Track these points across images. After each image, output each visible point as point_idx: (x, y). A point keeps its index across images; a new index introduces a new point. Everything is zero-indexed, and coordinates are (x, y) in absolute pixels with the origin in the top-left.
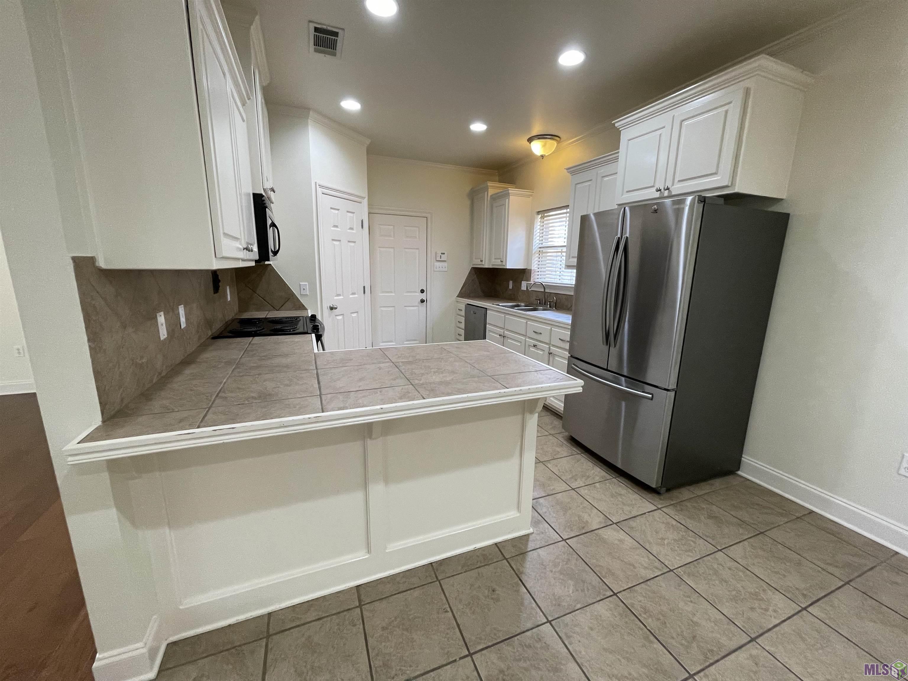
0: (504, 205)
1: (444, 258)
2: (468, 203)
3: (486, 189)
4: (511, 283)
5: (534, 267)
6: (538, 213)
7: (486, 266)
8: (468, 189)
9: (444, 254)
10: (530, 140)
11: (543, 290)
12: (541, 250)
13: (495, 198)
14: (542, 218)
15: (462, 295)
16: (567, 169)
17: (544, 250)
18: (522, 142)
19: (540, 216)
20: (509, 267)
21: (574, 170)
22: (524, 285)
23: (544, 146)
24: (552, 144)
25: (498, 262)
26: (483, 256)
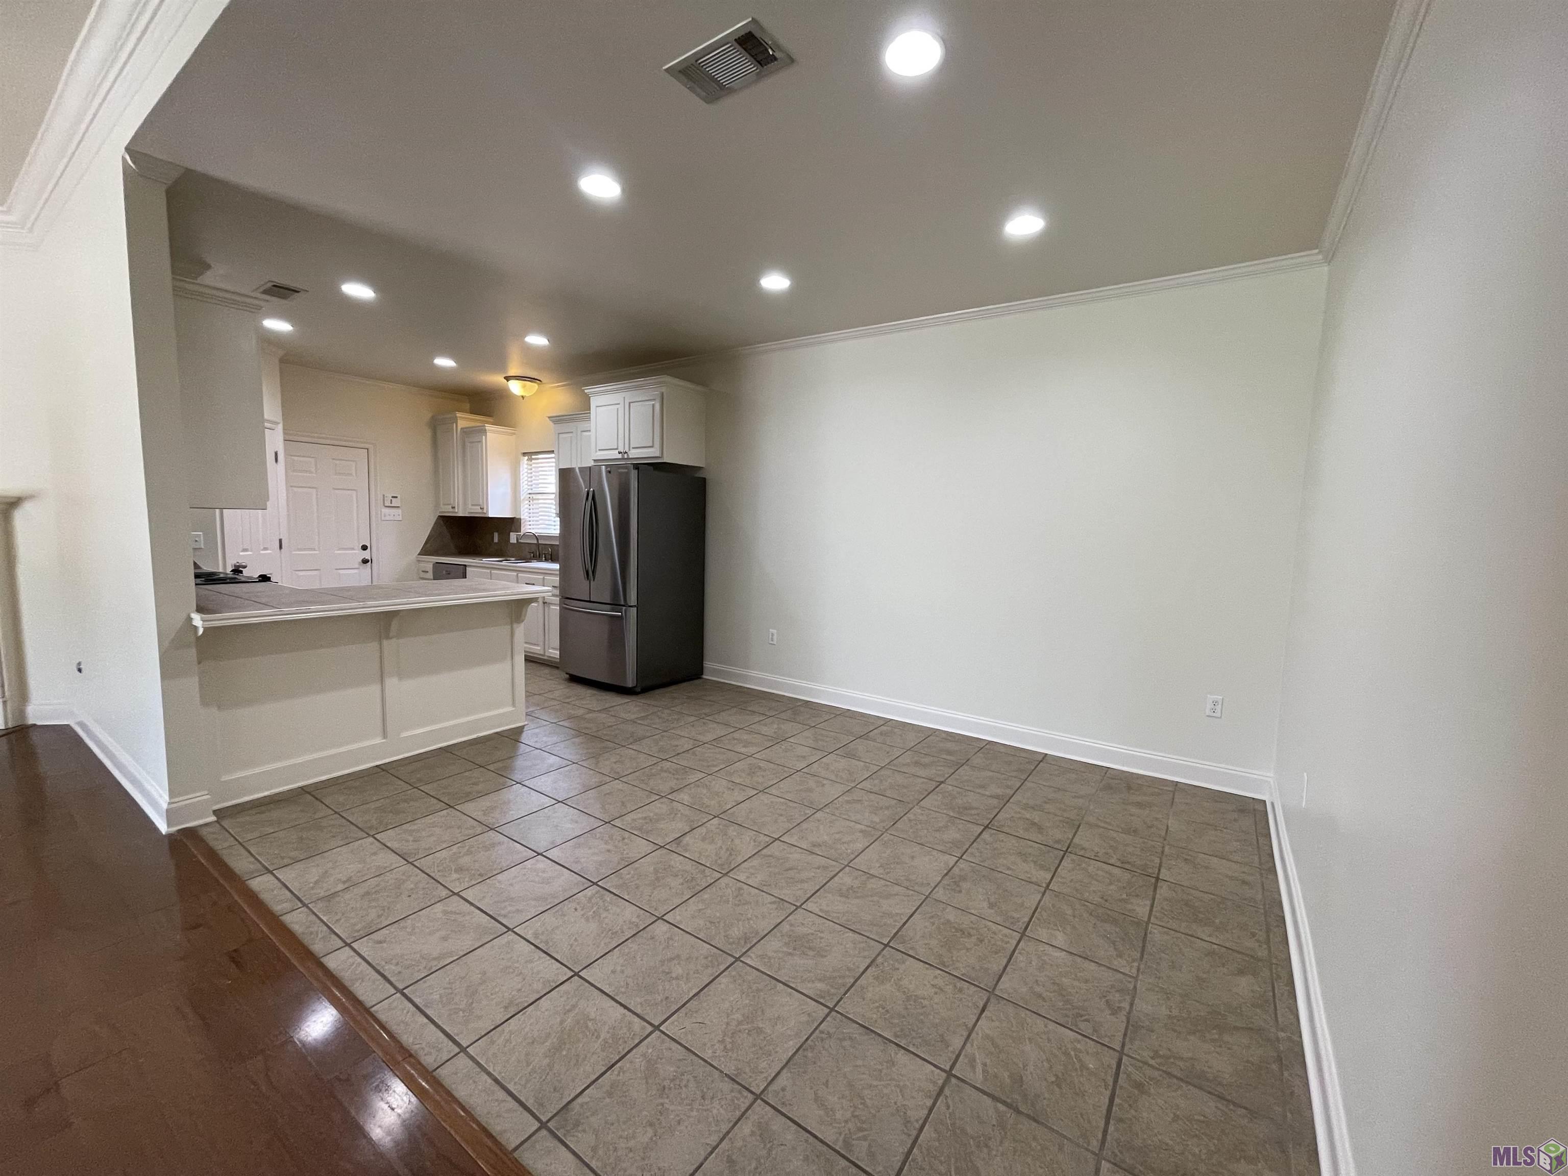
0: (480, 442)
1: (395, 503)
2: (428, 434)
3: (455, 420)
4: (496, 535)
5: (524, 516)
6: (524, 454)
7: (461, 514)
8: (427, 415)
9: (396, 497)
10: (508, 378)
11: (536, 542)
12: (531, 496)
13: (466, 432)
14: (530, 459)
15: (425, 551)
16: (549, 417)
17: (535, 496)
18: (497, 379)
19: (526, 458)
20: (491, 515)
21: (557, 420)
22: (513, 538)
23: (524, 387)
24: (535, 386)
25: (477, 509)
26: (454, 501)
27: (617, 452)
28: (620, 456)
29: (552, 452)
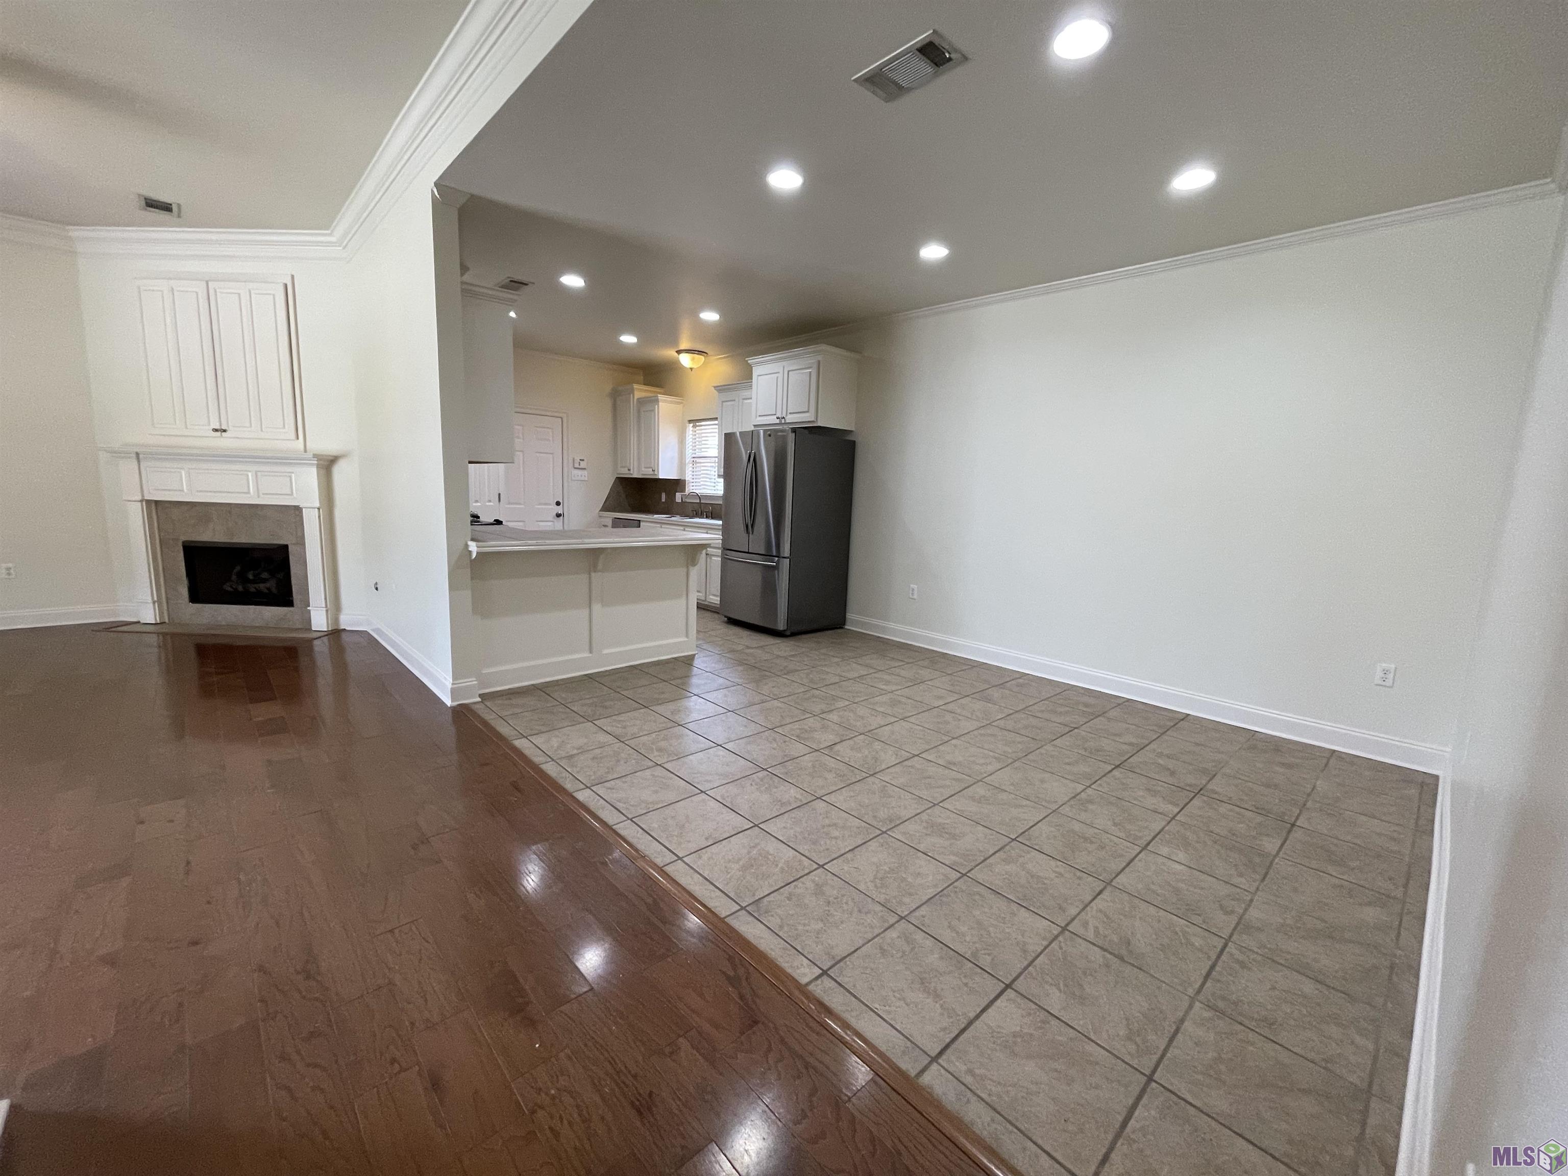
0: (653, 410)
1: (583, 465)
2: (608, 403)
3: (632, 391)
4: (664, 496)
5: (688, 477)
6: (690, 421)
7: (636, 475)
8: (608, 388)
9: (583, 460)
10: (679, 352)
11: (698, 501)
12: (695, 460)
13: (641, 402)
14: (694, 426)
15: (605, 508)
16: (715, 387)
17: (698, 460)
18: (671, 353)
19: (692, 425)
20: (662, 476)
21: (720, 389)
22: (678, 497)
23: (693, 359)
24: (701, 358)
25: (650, 471)
26: (630, 463)
27: (775, 417)
28: (778, 421)
29: (716, 419)
